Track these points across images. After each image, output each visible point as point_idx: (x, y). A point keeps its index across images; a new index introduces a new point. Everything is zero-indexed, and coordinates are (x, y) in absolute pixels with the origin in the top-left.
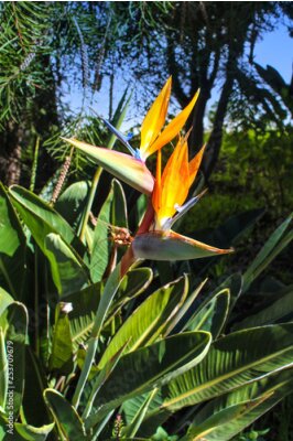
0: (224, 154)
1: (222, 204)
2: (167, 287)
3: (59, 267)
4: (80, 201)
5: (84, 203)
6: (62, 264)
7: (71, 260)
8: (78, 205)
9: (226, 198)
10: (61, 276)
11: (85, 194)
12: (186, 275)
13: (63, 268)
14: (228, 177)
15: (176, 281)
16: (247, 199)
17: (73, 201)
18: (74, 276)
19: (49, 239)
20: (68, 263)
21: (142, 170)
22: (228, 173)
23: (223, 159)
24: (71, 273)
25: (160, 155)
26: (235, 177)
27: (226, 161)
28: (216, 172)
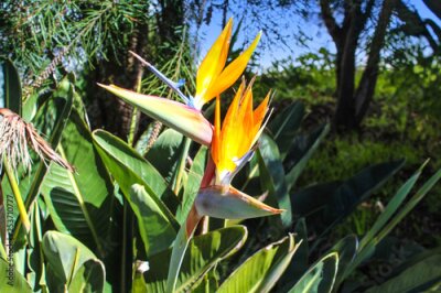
0: (382, 94)
1: (373, 153)
2: (269, 248)
3: (145, 222)
4: (174, 148)
5: (179, 150)
6: (146, 218)
7: (157, 214)
8: (172, 153)
9: (379, 147)
10: (147, 231)
11: (180, 141)
12: (291, 235)
13: (150, 222)
14: (383, 121)
15: (281, 242)
16: (404, 148)
17: (167, 149)
18: (162, 231)
19: (133, 190)
20: (154, 217)
21: (197, 119)
22: (383, 117)
23: (380, 100)
24: (158, 229)
25: (218, 103)
26: (393, 121)
27: (383, 103)
28: (371, 116)
